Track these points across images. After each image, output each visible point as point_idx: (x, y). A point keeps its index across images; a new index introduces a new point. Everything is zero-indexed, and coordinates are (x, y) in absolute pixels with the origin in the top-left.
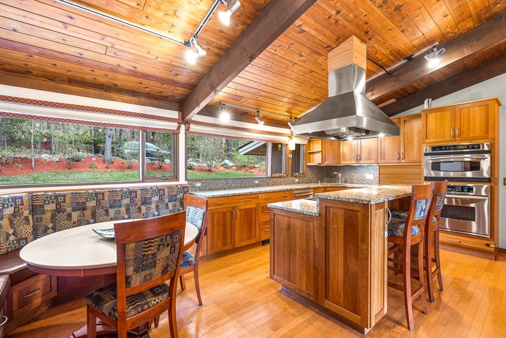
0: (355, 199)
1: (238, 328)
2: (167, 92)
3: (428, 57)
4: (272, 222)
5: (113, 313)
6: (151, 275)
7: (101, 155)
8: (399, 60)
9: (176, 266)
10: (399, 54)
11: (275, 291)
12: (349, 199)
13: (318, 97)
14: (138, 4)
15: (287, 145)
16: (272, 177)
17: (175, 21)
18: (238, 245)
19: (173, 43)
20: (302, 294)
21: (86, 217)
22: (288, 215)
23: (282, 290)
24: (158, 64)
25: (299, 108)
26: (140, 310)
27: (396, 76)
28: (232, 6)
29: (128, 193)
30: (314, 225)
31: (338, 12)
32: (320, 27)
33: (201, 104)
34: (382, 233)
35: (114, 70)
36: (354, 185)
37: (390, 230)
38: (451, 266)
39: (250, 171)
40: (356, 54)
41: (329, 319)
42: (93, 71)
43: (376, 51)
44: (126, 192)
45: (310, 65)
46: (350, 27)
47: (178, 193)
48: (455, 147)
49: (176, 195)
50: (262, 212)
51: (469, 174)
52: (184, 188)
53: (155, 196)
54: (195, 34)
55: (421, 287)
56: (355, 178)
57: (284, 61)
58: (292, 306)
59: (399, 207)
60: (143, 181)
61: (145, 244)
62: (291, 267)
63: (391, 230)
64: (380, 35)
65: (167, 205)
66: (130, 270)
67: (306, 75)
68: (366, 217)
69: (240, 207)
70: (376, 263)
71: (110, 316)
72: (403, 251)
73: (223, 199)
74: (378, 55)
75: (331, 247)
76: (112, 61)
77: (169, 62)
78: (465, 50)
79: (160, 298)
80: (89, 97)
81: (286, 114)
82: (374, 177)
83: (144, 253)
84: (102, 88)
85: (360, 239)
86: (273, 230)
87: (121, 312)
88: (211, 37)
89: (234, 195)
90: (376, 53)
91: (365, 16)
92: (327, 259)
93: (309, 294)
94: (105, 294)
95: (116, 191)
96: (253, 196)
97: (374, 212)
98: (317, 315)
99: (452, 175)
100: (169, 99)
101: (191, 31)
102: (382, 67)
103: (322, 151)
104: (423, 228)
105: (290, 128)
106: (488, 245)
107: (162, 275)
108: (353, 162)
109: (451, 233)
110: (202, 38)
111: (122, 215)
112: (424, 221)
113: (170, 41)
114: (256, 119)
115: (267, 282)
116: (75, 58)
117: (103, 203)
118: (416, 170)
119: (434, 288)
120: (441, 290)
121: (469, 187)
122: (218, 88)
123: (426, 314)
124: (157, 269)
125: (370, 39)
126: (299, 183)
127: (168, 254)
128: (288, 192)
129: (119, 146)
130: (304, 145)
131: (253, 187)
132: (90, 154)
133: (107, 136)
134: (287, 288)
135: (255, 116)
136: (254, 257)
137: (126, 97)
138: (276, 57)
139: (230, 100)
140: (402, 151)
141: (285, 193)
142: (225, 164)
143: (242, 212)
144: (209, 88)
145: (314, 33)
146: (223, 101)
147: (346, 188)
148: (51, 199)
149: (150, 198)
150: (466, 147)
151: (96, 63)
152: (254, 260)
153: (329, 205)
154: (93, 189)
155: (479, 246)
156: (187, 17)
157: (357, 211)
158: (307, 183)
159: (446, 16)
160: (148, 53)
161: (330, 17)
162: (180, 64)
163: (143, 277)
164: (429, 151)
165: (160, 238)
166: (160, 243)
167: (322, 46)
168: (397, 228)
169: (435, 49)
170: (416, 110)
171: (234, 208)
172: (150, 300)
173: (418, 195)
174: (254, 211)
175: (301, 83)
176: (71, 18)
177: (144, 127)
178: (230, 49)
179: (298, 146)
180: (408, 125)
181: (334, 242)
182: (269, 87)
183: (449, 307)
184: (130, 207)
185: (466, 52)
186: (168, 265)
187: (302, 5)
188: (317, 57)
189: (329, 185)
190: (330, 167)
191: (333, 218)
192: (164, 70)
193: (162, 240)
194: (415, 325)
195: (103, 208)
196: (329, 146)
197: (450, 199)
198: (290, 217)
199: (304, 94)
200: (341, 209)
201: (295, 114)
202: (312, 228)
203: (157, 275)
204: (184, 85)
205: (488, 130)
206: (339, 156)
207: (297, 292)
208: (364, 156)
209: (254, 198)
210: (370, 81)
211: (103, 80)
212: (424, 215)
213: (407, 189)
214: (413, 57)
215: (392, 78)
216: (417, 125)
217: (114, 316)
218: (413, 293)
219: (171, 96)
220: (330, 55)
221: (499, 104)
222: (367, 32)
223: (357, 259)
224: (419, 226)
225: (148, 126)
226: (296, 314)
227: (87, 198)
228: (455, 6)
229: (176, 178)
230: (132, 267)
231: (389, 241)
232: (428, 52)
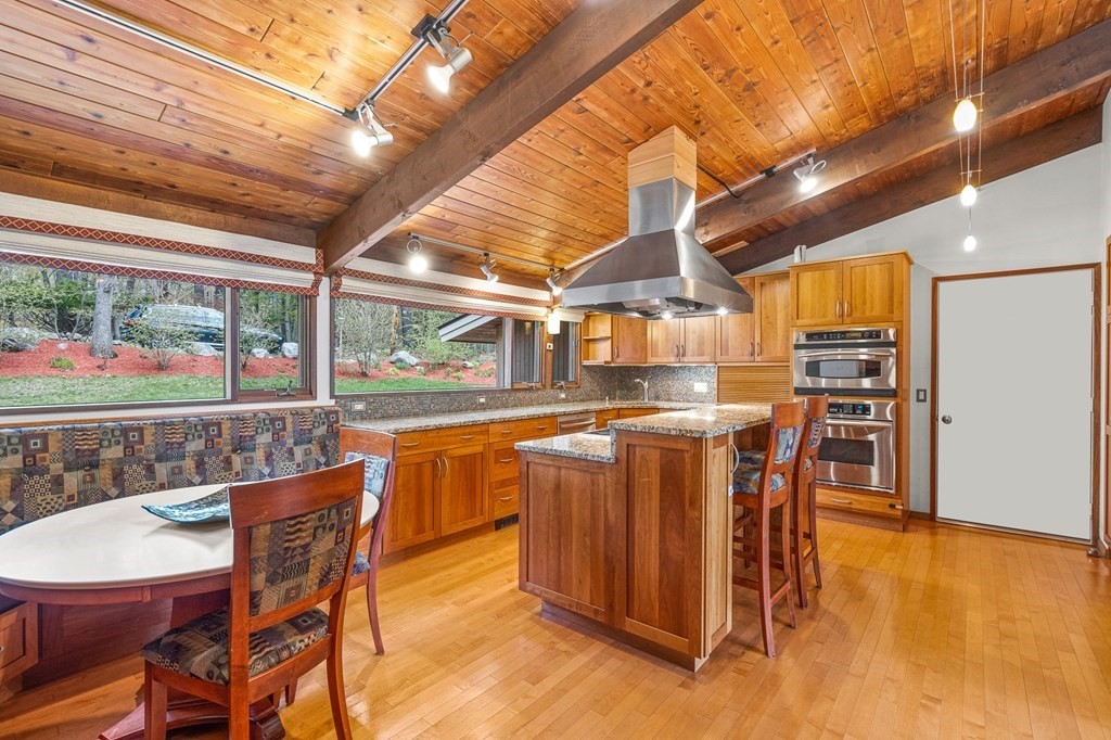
0: (680, 430)
1: (464, 687)
2: (293, 205)
3: (801, 175)
4: (524, 479)
5: (216, 671)
6: (299, 586)
7: (77, 336)
8: (752, 174)
9: (345, 570)
10: (752, 164)
11: (529, 614)
12: (670, 430)
13: (606, 231)
14: (252, 30)
15: (543, 323)
16: (514, 390)
17: (329, 69)
18: (447, 531)
19: (318, 109)
20: (583, 613)
21: (99, 484)
22: (556, 463)
23: (543, 610)
24: (280, 149)
25: (570, 251)
26: (273, 660)
27: (747, 202)
28: (455, 58)
29: (199, 428)
30: (607, 481)
31: (649, 84)
32: (615, 106)
33: (370, 238)
34: (724, 489)
35: (174, 154)
36: (673, 405)
37: (736, 484)
38: (836, 546)
39: (454, 374)
40: (679, 160)
41: (633, 653)
42: (123, 152)
43: (712, 154)
44: (196, 426)
45: (594, 171)
46: (669, 111)
47: (316, 424)
48: (844, 334)
49: (310, 430)
50: (496, 462)
51: (866, 383)
52: (328, 414)
53: (262, 433)
54: (369, 97)
55: (786, 581)
56: (674, 390)
57: (545, 161)
58: (564, 638)
59: (753, 442)
60: (234, 400)
61: (289, 526)
62: (562, 564)
63: (739, 484)
64: (719, 129)
65: (291, 452)
66: (259, 580)
67: (585, 190)
68: (698, 461)
69: (452, 452)
70: (715, 543)
71: (211, 679)
72: (757, 524)
73: (416, 435)
74: (716, 163)
75: (637, 519)
76: (171, 134)
77: (306, 146)
78: (857, 166)
79: (312, 636)
80: (105, 209)
81: (542, 260)
82: (709, 388)
83: (287, 544)
84: (137, 191)
85: (687, 501)
86: (525, 494)
87: (239, 667)
88: (403, 105)
89: (439, 429)
90: (714, 158)
91: (696, 94)
92: (630, 542)
93: (596, 611)
94: (191, 637)
95: (172, 424)
96: (478, 429)
97: (711, 451)
98: (612, 648)
99: (840, 384)
100: (295, 221)
101: (360, 91)
102: (723, 184)
103: (612, 338)
104: (790, 478)
105: (550, 290)
106: (892, 506)
107: (319, 588)
108: (671, 360)
109: (836, 488)
110: (384, 107)
111: (186, 475)
112: (791, 467)
113: (314, 106)
114: (483, 269)
115: (512, 600)
116: (83, 123)
117: (140, 450)
118: (780, 376)
119: (807, 586)
120: (819, 587)
121: (864, 406)
122: (411, 208)
123: (794, 628)
124: (310, 575)
125: (703, 134)
126: (566, 401)
127: (332, 545)
128: (547, 420)
129: (133, 315)
130: (577, 324)
131: (474, 410)
132: (47, 335)
133: (100, 291)
134: (554, 605)
135: (481, 264)
136: (481, 554)
137: (193, 213)
138: (530, 153)
139: (429, 229)
140: (758, 340)
141: (541, 421)
142: (400, 360)
143: (456, 464)
144: (390, 205)
145: (603, 114)
146: (414, 230)
147: (656, 410)
148: (9, 444)
149: (252, 437)
150: (860, 335)
151: (132, 137)
152: (481, 560)
153: (634, 441)
154: (114, 420)
155: (879, 509)
156: (353, 61)
157: (682, 451)
158: (582, 401)
159: (827, 107)
160: (261, 125)
161: (633, 91)
162: (329, 151)
163: (283, 592)
164: (803, 341)
165: (319, 513)
166: (318, 524)
167: (617, 139)
168: (748, 480)
169: (811, 160)
170: (780, 265)
171: (439, 454)
172: (292, 640)
173: (781, 421)
174: (479, 457)
175: (575, 203)
176: (90, 40)
177: (238, 281)
178: (439, 131)
179: (565, 325)
180: (767, 292)
181: (643, 509)
182: (511, 208)
183: (829, 613)
184: (206, 459)
185: (858, 169)
186: (330, 569)
187: (587, 73)
188: (608, 157)
189: (625, 404)
190: (627, 369)
191: (640, 466)
192: (291, 160)
193: (321, 518)
194: (776, 647)
195: (139, 462)
196: (625, 327)
197: (836, 428)
198: (560, 468)
199: (580, 224)
200: (656, 447)
201: (562, 261)
202: (602, 487)
203: (310, 587)
204: (332, 194)
205: (892, 305)
206: (644, 348)
207: (574, 609)
208: (691, 347)
209: (481, 433)
210: (703, 208)
211: (142, 173)
212: (792, 454)
213: (763, 410)
214: (775, 170)
215: (741, 205)
216: (782, 291)
217: (220, 676)
218: (773, 593)
219: (300, 214)
220: (632, 155)
221: (910, 262)
222: (698, 122)
223: (683, 538)
224: (783, 474)
225: (246, 280)
226: (572, 650)
227: (101, 440)
228: (840, 93)
229: (309, 391)
230: (264, 573)
231: (735, 503)
232: (798, 165)
